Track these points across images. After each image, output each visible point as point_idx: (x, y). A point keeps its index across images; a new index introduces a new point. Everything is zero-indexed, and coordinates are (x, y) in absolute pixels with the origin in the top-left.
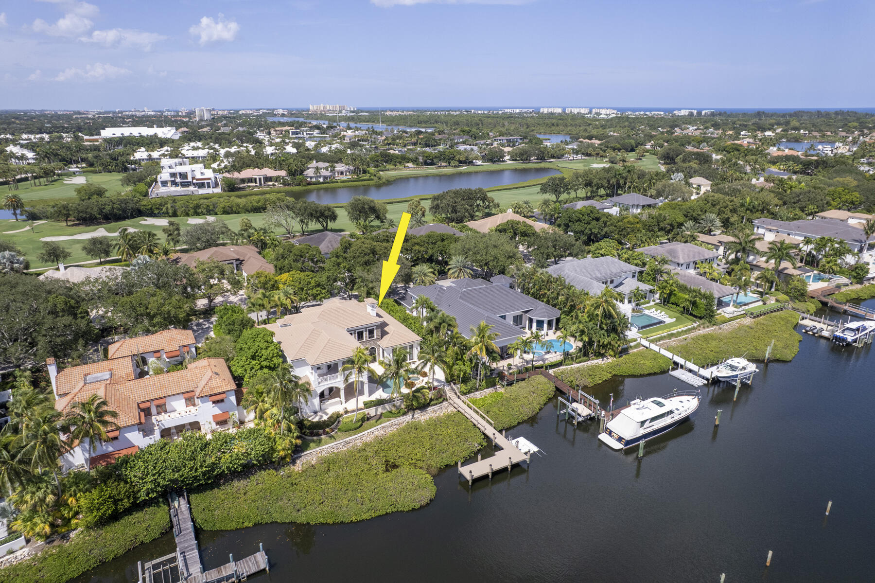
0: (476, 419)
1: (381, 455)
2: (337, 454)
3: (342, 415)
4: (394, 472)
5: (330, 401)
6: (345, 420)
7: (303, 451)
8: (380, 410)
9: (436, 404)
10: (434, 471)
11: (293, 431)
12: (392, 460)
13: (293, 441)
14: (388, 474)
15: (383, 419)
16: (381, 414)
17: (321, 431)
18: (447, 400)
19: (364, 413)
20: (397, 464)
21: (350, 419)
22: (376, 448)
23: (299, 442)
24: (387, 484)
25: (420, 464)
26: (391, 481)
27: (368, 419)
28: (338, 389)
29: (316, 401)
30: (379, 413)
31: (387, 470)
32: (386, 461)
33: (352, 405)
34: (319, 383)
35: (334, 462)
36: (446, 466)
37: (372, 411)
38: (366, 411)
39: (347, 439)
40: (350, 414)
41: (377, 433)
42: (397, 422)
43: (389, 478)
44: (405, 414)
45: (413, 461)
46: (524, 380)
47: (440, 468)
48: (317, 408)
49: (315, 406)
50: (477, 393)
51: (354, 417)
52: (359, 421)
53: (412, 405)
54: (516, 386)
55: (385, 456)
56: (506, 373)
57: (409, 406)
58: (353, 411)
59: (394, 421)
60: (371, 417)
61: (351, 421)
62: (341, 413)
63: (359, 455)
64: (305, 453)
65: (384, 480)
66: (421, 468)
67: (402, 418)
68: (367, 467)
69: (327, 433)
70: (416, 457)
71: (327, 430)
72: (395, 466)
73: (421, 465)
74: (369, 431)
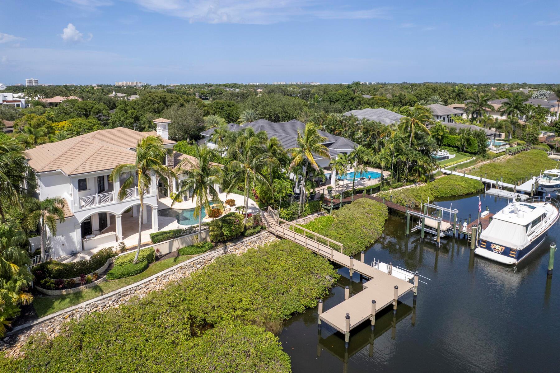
0: (313, 245)
1: (182, 307)
2: (101, 316)
3: (116, 254)
4: (208, 334)
5: (98, 237)
6: (120, 260)
7: (37, 317)
8: (177, 244)
9: (252, 234)
10: (277, 325)
11: (15, 276)
12: (201, 315)
13: (14, 296)
14: (196, 340)
15: (180, 258)
16: (179, 251)
17: (77, 279)
18: (265, 229)
19: (151, 249)
20: (209, 320)
21: (128, 258)
22: (172, 298)
23: (26, 298)
24: (197, 360)
25: (250, 316)
26: (205, 353)
27: (157, 259)
28: (113, 217)
29: (76, 235)
30: (174, 249)
31: (194, 334)
32: (191, 318)
33: (132, 241)
34: (81, 207)
35: (94, 329)
36: (292, 314)
37: (164, 247)
38: (155, 247)
39: (121, 290)
40: (128, 252)
41: (171, 277)
42: (201, 260)
43: (199, 349)
44: (212, 248)
45: (238, 312)
46: (349, 203)
47: (285, 320)
48: (78, 247)
49: (73, 243)
50: (300, 220)
51: (135, 255)
52: (143, 260)
53: (222, 234)
54: (343, 210)
55: (188, 309)
56: (328, 197)
57: (216, 236)
58: (135, 248)
59: (197, 258)
60: (162, 256)
61: (131, 261)
62: (114, 250)
63: (142, 311)
64: (40, 320)
65: (190, 354)
66: (254, 322)
67: (208, 253)
68: (155, 331)
69: (88, 282)
70: (241, 305)
71: (89, 276)
72: (206, 325)
73: (253, 317)
74: (159, 274)
